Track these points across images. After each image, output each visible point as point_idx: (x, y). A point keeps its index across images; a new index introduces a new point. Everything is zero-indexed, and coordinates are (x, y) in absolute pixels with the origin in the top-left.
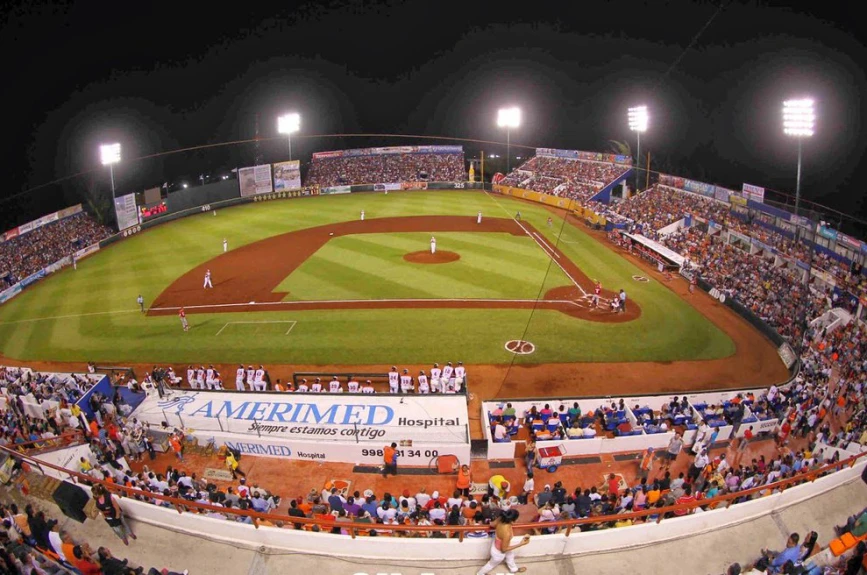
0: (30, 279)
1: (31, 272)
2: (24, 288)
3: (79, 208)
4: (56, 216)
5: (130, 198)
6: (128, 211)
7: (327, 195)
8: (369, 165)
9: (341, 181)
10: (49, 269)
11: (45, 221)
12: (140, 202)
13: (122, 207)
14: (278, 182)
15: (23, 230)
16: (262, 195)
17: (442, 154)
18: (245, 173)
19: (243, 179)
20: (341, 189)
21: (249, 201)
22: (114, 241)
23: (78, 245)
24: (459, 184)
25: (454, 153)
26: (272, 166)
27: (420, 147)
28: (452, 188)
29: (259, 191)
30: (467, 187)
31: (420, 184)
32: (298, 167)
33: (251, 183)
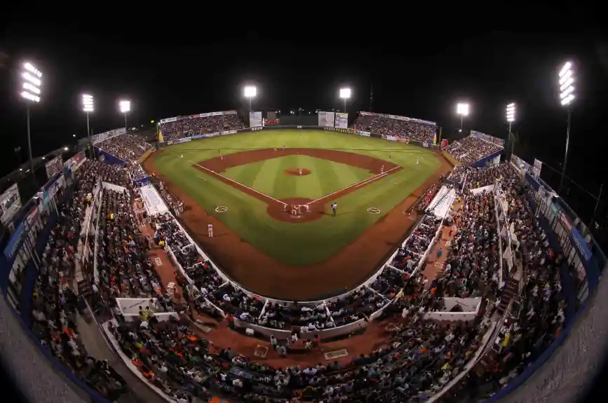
0: (197, 137)
1: (198, 134)
2: (193, 139)
3: (234, 112)
4: (220, 113)
5: (259, 114)
6: (256, 119)
7: (358, 136)
8: (384, 123)
9: (368, 130)
10: (207, 135)
11: (215, 114)
12: (264, 116)
13: (254, 117)
14: (337, 122)
15: (202, 115)
16: (329, 127)
17: (425, 125)
18: (322, 114)
19: (320, 117)
20: (367, 134)
21: (322, 129)
22: (246, 131)
23: (227, 129)
24: (425, 144)
25: (431, 126)
26: (335, 115)
27: (414, 119)
28: (421, 145)
29: (327, 125)
30: (429, 148)
31: (405, 140)
32: (347, 117)
33: (324, 120)
